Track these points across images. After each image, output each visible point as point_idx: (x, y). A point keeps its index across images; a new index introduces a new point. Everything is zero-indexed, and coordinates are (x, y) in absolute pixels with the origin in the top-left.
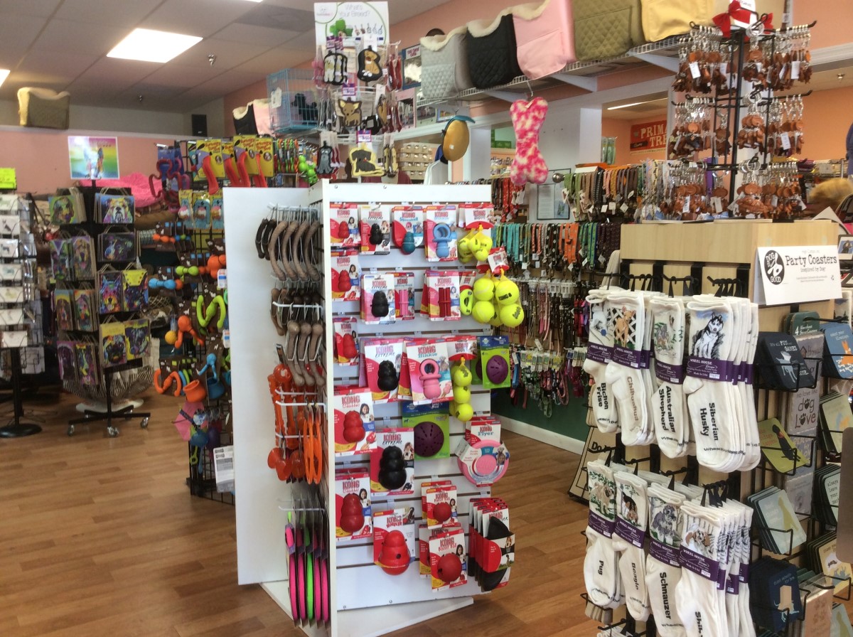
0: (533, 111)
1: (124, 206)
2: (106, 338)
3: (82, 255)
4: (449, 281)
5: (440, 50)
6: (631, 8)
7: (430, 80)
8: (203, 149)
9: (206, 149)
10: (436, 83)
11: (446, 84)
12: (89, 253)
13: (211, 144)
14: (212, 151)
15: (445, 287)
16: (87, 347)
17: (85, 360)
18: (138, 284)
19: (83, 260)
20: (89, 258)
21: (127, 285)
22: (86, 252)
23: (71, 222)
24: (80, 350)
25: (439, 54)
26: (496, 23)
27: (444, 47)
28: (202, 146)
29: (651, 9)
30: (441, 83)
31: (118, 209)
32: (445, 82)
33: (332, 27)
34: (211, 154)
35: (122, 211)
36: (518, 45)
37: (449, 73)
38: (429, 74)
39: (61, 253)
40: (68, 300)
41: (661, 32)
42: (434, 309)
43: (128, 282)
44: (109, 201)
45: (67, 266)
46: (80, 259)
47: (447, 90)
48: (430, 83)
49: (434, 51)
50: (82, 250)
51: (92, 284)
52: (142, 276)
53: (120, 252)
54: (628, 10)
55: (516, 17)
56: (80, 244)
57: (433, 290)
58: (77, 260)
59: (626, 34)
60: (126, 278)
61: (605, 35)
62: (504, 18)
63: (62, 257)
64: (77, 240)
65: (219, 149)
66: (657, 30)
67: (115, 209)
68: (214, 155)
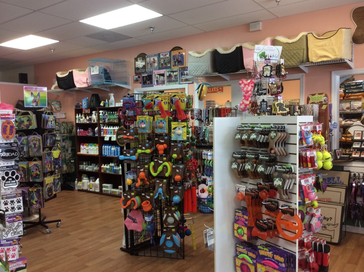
0: (251, 83)
1: (53, 120)
2: (47, 185)
3: (35, 144)
4: (313, 153)
5: (200, 57)
6: (304, 49)
7: (193, 68)
8: (158, 98)
9: (160, 99)
10: (197, 70)
11: (203, 71)
12: (40, 143)
13: (163, 96)
14: (163, 99)
15: (312, 156)
16: (37, 190)
17: (35, 196)
18: (58, 157)
19: (35, 147)
20: (39, 146)
21: (54, 158)
22: (38, 142)
23: (29, 128)
24: (32, 191)
25: (199, 58)
26: (233, 49)
27: (203, 56)
28: (158, 97)
29: (314, 51)
30: (200, 70)
31: (51, 121)
32: (203, 70)
33: (260, 54)
34: (162, 100)
35: (53, 123)
36: (244, 58)
37: (205, 66)
38: (193, 66)
39: (21, 144)
40: (25, 167)
41: (318, 59)
42: (309, 165)
43: (54, 156)
44: (49, 118)
45: (25, 150)
46: (33, 146)
47: (203, 73)
48: (193, 70)
49: (197, 57)
50: (35, 142)
51: (40, 158)
52: (59, 153)
53: (51, 142)
54: (303, 50)
55: (244, 48)
56: (34, 139)
57: (308, 157)
58: (31, 147)
59: (302, 59)
60: (53, 154)
61: (290, 58)
62: (237, 48)
63: (21, 146)
64: (31, 137)
65: (166, 98)
66: (316, 58)
67: (50, 121)
68: (164, 101)
